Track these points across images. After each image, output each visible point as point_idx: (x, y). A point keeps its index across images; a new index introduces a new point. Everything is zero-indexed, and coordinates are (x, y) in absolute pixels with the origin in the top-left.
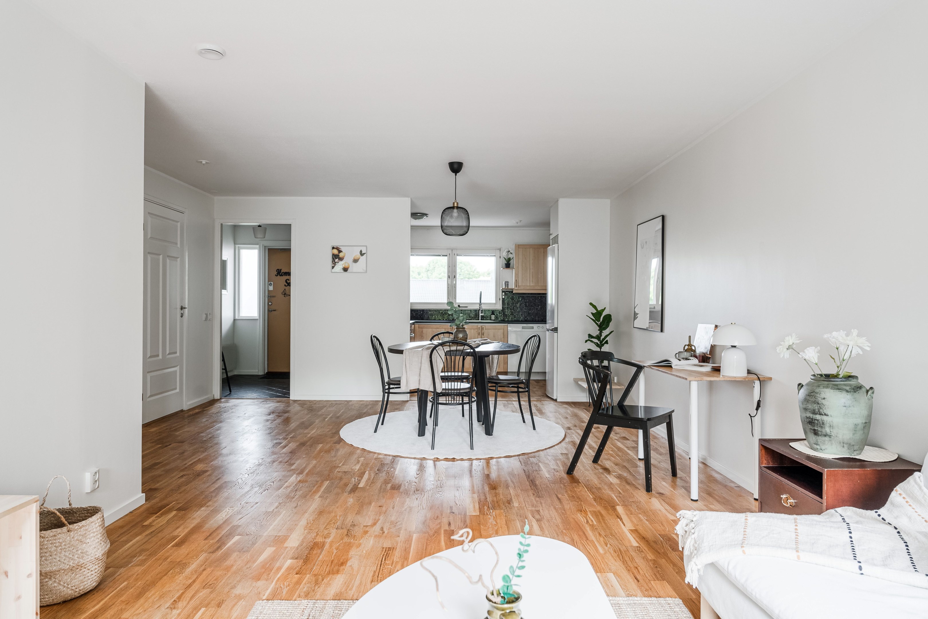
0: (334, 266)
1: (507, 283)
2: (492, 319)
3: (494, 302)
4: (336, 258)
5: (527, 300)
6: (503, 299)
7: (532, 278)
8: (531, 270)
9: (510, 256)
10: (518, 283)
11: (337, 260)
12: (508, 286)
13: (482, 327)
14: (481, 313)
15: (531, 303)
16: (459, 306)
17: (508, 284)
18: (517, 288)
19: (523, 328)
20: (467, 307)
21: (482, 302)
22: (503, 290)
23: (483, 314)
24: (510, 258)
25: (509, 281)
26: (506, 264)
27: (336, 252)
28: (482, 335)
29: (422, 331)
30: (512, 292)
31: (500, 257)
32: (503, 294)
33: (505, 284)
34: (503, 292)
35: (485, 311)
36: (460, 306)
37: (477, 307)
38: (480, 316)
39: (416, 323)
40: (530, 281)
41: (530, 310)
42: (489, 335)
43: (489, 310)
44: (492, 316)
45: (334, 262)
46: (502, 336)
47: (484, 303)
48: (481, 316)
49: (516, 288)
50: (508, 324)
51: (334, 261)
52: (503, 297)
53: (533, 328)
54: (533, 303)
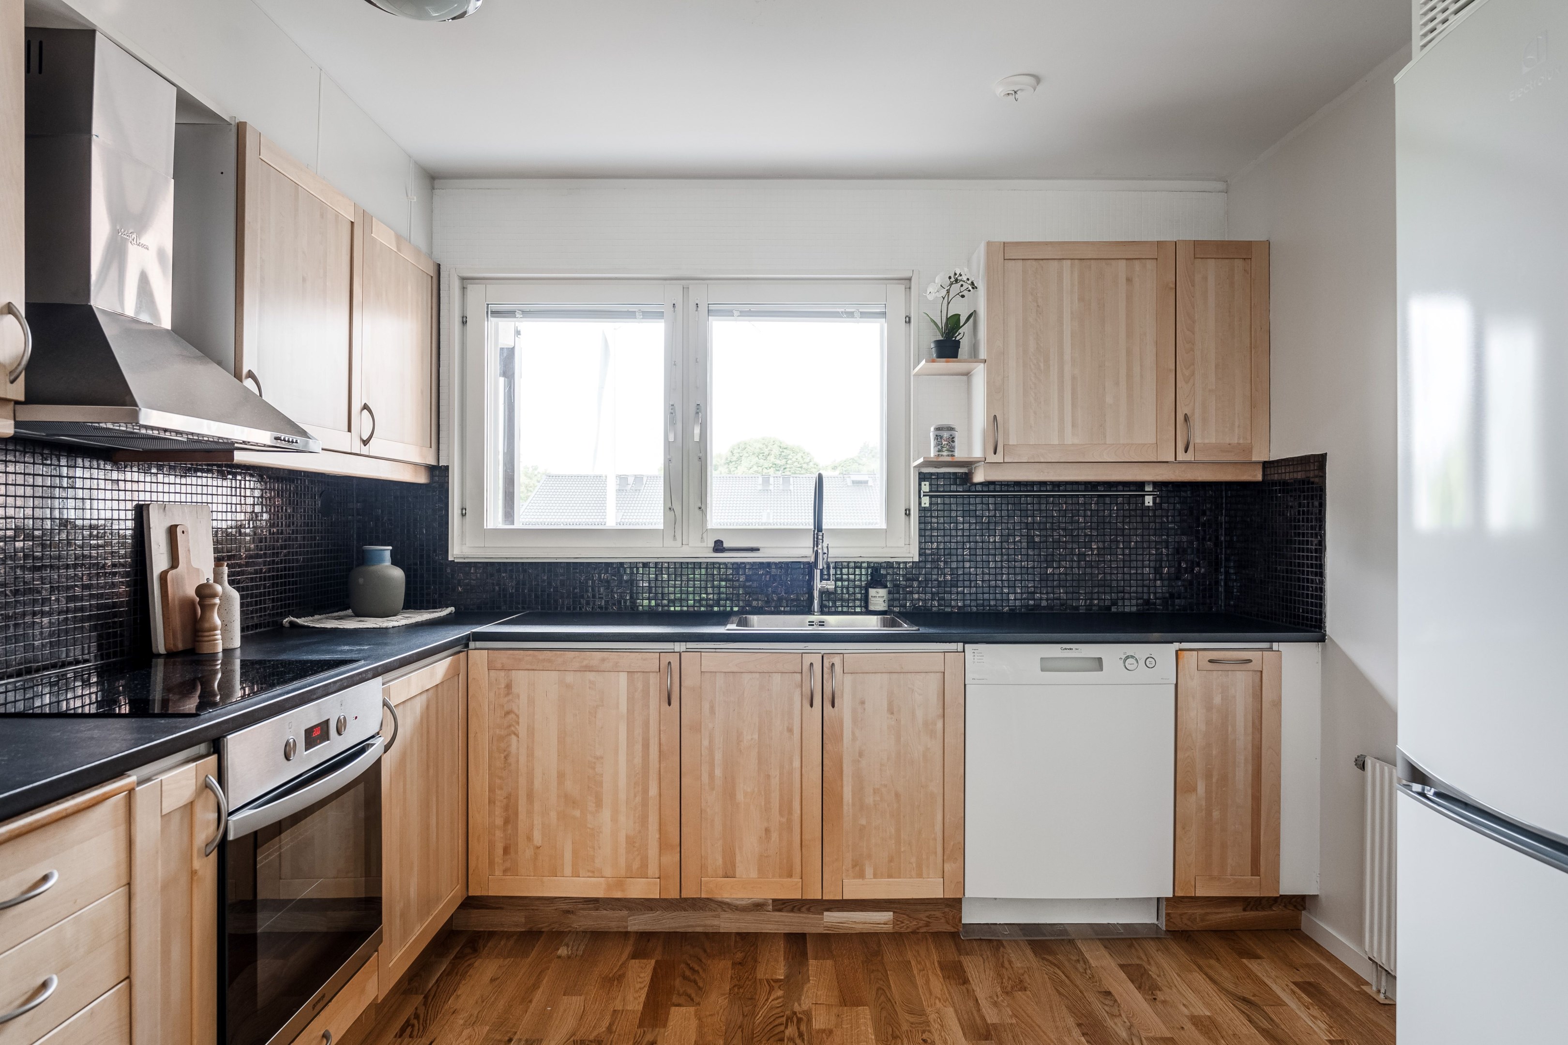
1: (946, 435)
2: (872, 608)
3: (883, 526)
5: (1033, 516)
6: (922, 510)
7: (1074, 405)
8: (1067, 368)
9: (960, 308)
10: (1006, 434)
12: (951, 449)
13: (826, 664)
14: (822, 579)
15: (1053, 529)
16: (719, 547)
17: (952, 439)
18: (999, 458)
19: (1047, 665)
20: (757, 550)
21: (827, 523)
22: (925, 470)
23: (830, 585)
24: (957, 317)
25: (957, 428)
26: (938, 343)
28: (828, 705)
29: (509, 686)
30: (966, 478)
31: (908, 320)
32: (926, 487)
33: (938, 437)
34: (923, 477)
35: (838, 566)
36: (725, 545)
37: (802, 550)
38: (816, 594)
39: (479, 644)
40: (1061, 420)
41: (1049, 562)
42: (863, 703)
43: (858, 566)
44: (872, 592)
46: (934, 709)
47: (837, 533)
48: (822, 593)
49: (992, 458)
50: (965, 643)
52: (926, 502)
53: (1098, 665)
54: (1065, 529)
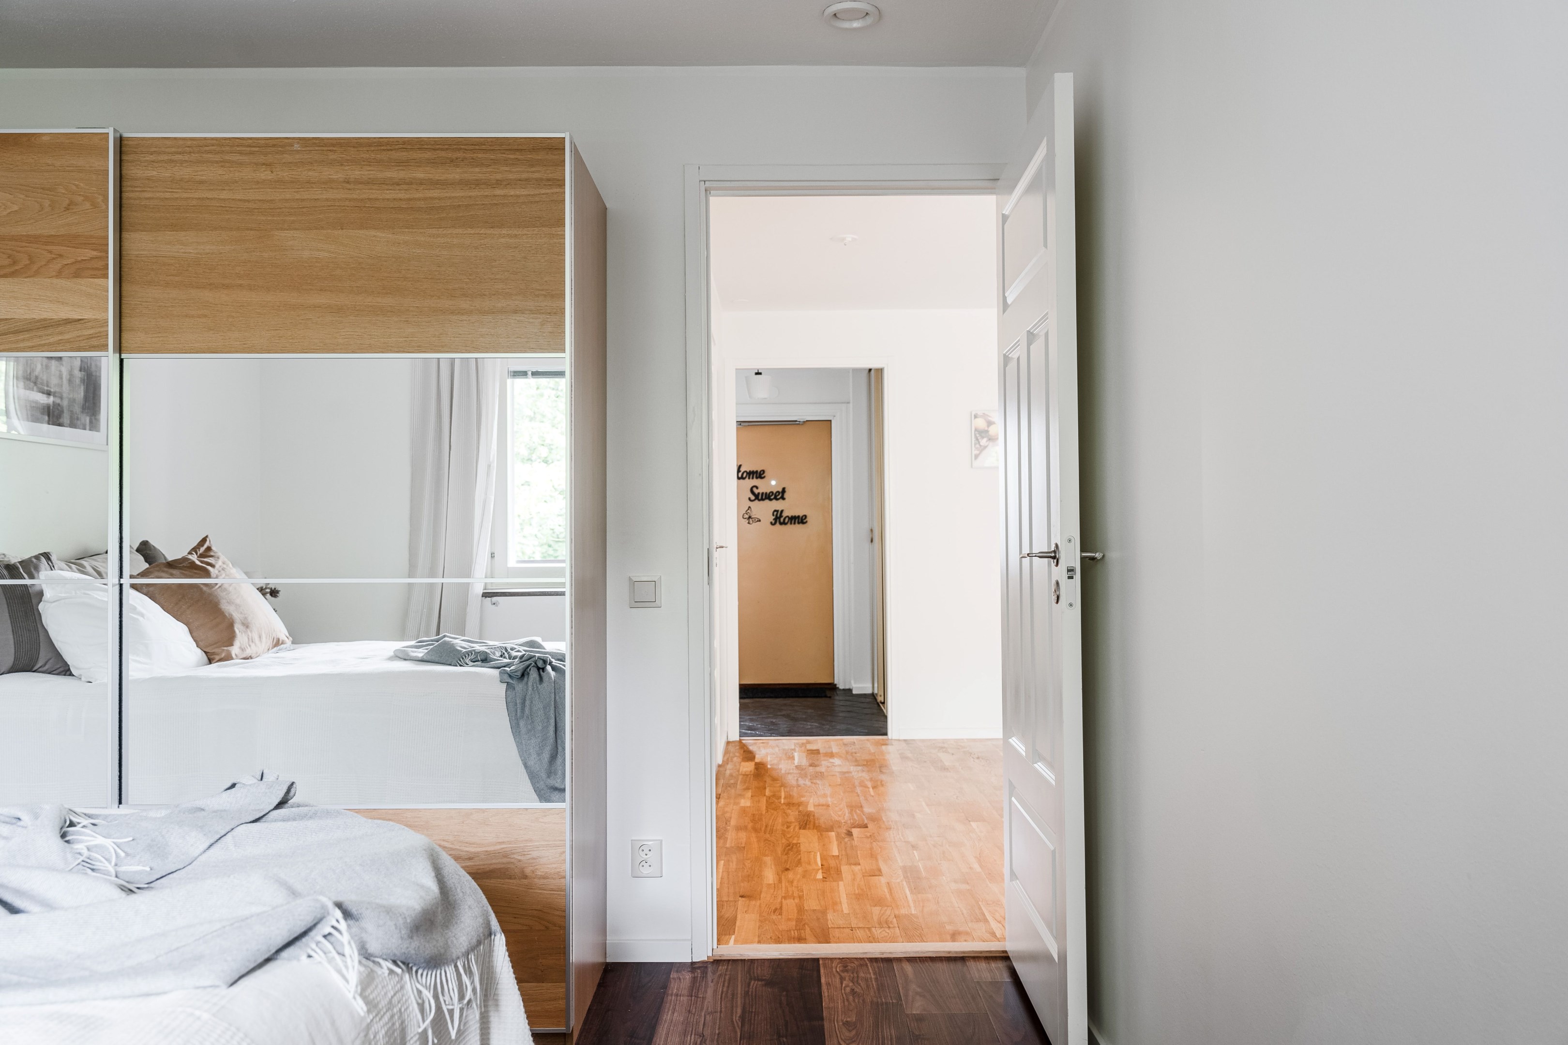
0: (979, 454)
4: (983, 438)
11: (984, 442)
27: (981, 423)
45: (978, 446)
51: (979, 443)
